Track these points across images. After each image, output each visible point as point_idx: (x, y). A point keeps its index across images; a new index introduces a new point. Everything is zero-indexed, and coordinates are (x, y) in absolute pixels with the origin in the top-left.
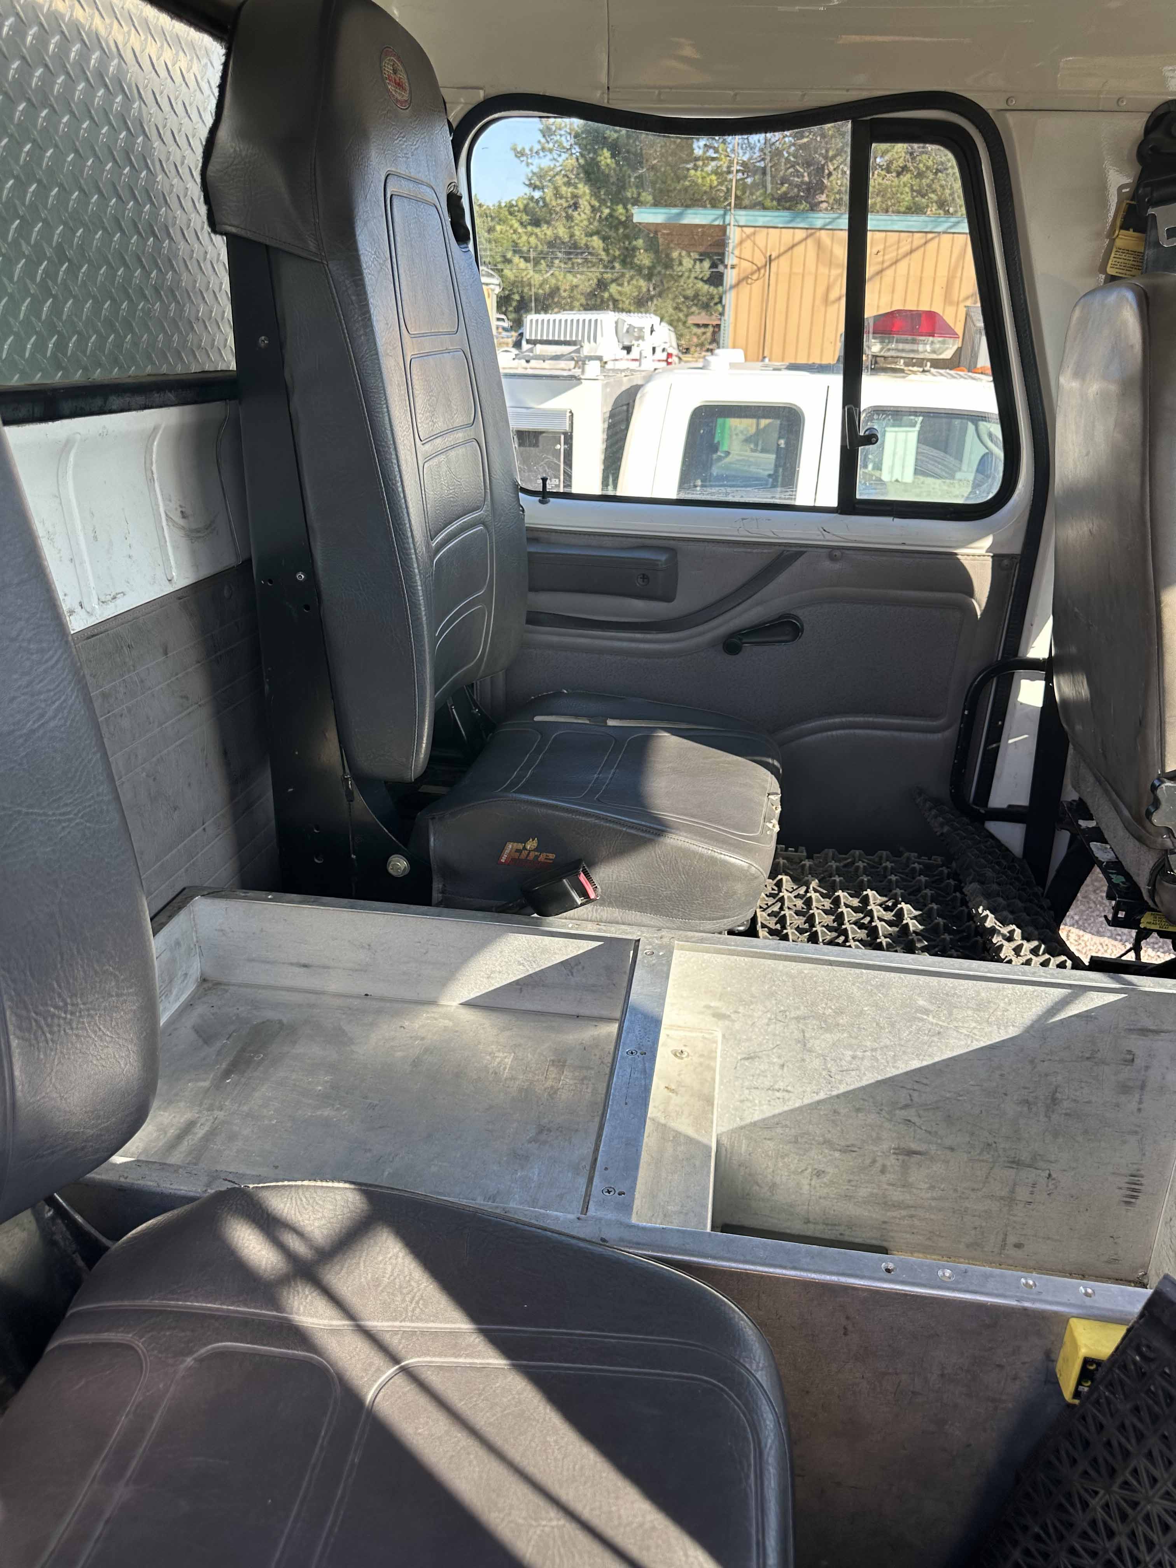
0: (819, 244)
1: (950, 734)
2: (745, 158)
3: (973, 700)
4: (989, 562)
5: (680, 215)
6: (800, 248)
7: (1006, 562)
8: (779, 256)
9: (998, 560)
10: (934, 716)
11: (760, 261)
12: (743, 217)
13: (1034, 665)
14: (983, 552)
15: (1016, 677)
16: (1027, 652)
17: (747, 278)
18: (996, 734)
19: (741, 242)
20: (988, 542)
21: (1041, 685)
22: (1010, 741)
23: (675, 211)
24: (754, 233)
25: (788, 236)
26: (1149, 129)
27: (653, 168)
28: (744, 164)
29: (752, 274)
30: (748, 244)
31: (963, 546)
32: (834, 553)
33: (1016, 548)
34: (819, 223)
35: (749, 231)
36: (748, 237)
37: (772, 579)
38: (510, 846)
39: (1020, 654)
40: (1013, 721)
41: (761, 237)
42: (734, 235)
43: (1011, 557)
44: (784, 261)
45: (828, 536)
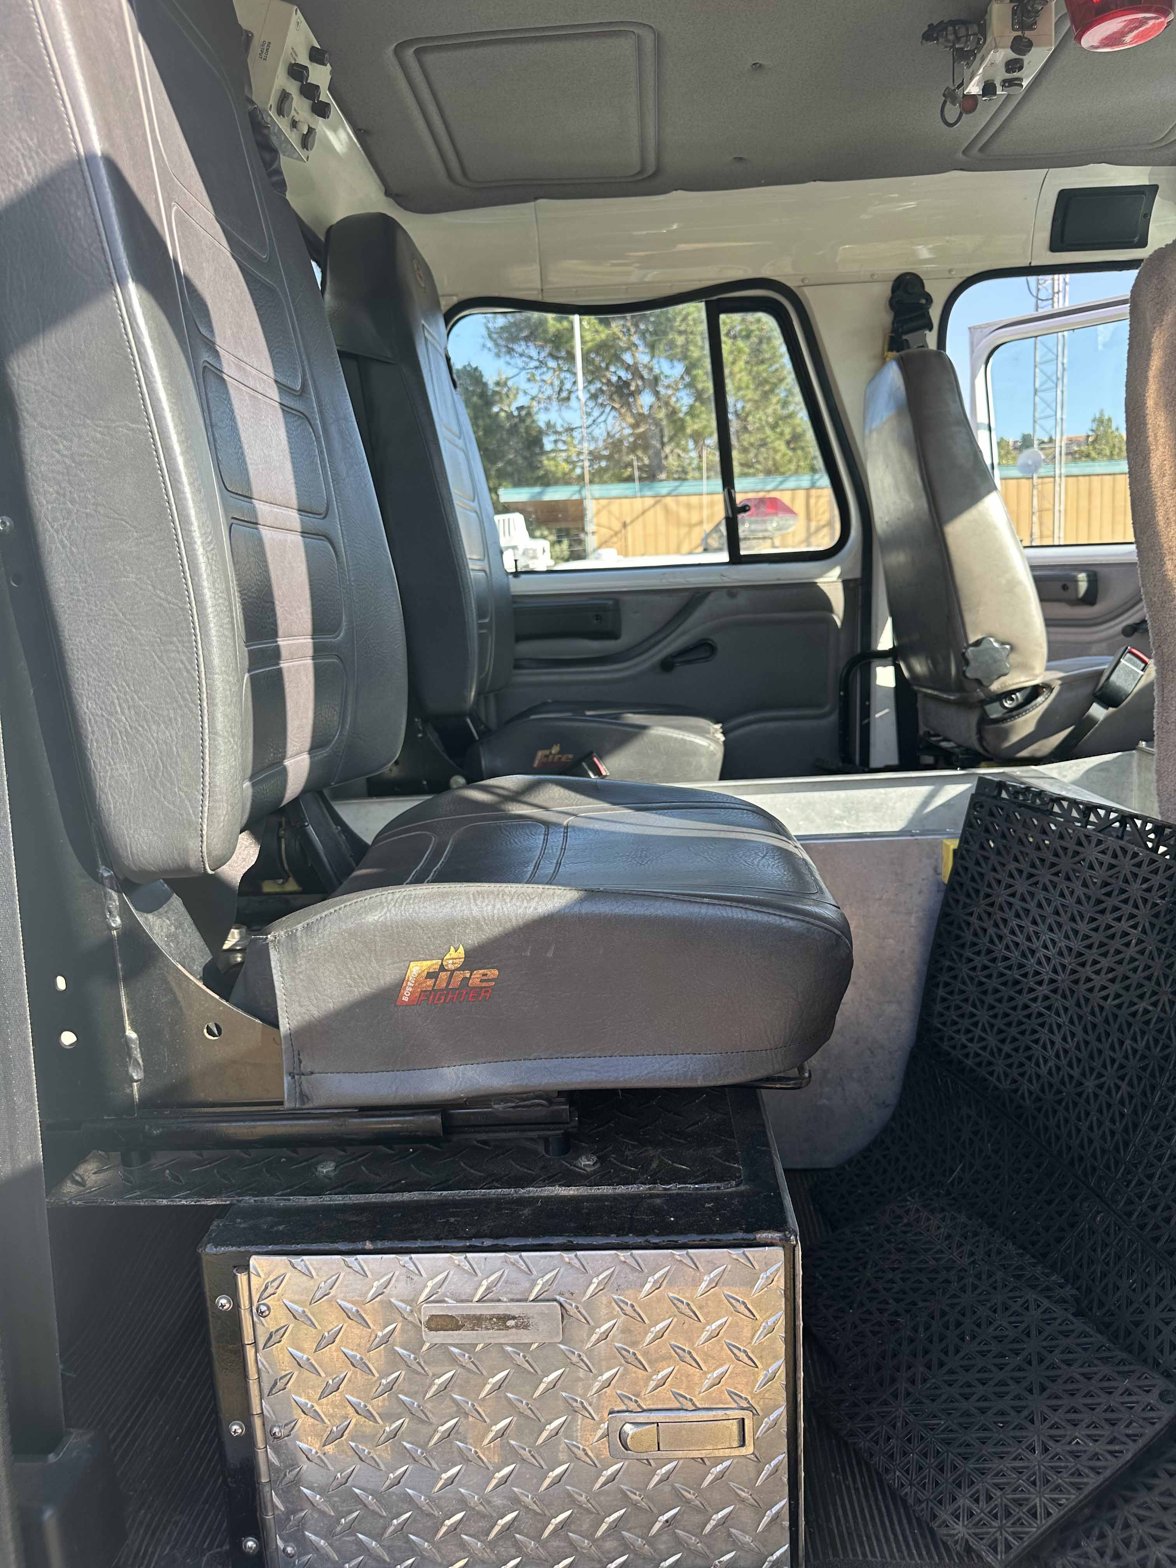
0: (667, 510)
1: (834, 718)
2: (592, 448)
3: (845, 684)
4: (840, 586)
5: (541, 493)
6: (650, 513)
7: (851, 585)
8: (632, 522)
9: (848, 585)
10: (820, 706)
11: (617, 526)
12: (597, 490)
13: (883, 655)
14: (835, 579)
15: (873, 665)
16: (877, 643)
17: (606, 542)
18: (866, 712)
19: (598, 512)
20: (837, 571)
21: (891, 670)
22: (877, 715)
23: (537, 489)
24: (608, 504)
25: (638, 504)
26: (894, 289)
27: (510, 462)
28: (591, 453)
29: (612, 537)
30: (604, 513)
31: (820, 576)
32: (732, 591)
33: (857, 574)
34: (664, 491)
35: (603, 502)
36: (604, 507)
37: (690, 614)
38: (540, 754)
39: (873, 648)
40: (877, 699)
41: (615, 506)
42: (591, 507)
43: (855, 580)
44: (638, 525)
45: (725, 579)
